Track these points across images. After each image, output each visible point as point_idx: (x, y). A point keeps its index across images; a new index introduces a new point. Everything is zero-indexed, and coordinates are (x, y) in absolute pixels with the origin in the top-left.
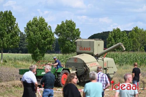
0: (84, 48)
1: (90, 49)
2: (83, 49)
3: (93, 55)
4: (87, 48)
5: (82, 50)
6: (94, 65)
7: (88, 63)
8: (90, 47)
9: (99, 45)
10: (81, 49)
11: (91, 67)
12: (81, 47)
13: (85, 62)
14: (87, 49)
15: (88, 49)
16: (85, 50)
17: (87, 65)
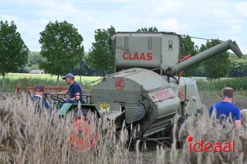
0: (136, 54)
1: (151, 57)
2: (132, 57)
3: (158, 72)
4: (143, 54)
5: (130, 59)
6: (164, 95)
7: (151, 91)
8: (149, 51)
9: (171, 46)
10: (126, 56)
11: (160, 101)
12: (127, 51)
13: (146, 88)
14: (143, 57)
15: (146, 57)
16: (138, 58)
17: (150, 95)
